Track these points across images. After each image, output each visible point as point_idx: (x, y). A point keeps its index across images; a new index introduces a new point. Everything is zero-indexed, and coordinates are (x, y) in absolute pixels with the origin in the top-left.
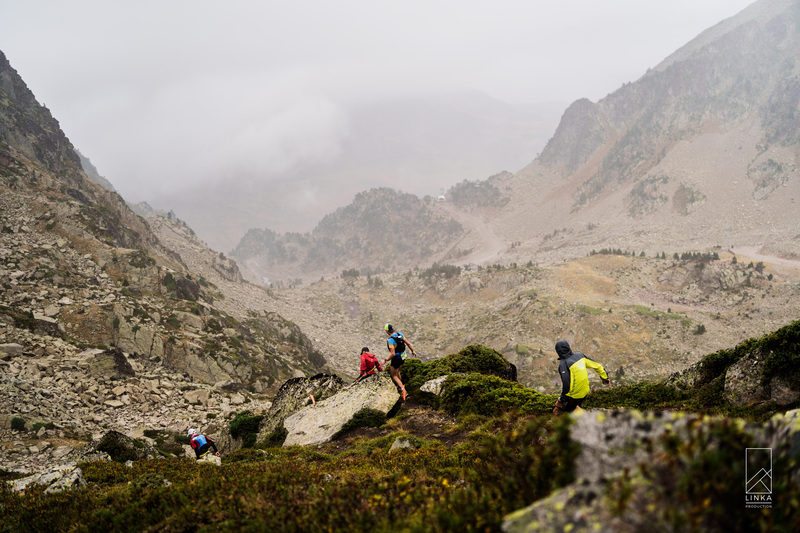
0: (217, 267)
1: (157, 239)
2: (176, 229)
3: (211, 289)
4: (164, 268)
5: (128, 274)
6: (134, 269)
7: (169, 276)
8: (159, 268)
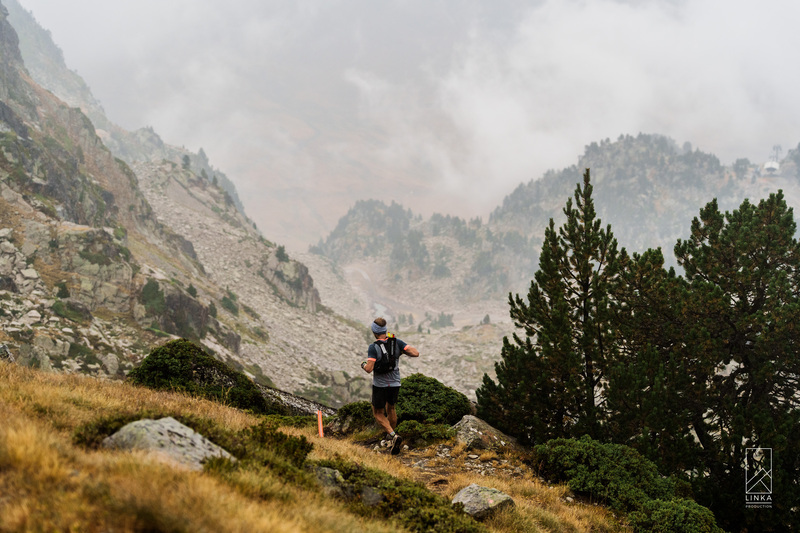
0: (270, 275)
1: (149, 209)
2: (195, 190)
3: (244, 318)
4: (145, 268)
5: (74, 275)
6: (88, 266)
7: (153, 285)
8: (136, 269)
